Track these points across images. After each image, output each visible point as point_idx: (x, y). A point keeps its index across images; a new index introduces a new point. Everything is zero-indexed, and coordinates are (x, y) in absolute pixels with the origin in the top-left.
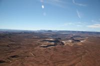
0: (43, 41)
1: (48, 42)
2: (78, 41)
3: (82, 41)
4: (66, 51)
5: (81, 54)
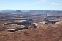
0: (11, 24)
1: (16, 25)
4: (38, 35)
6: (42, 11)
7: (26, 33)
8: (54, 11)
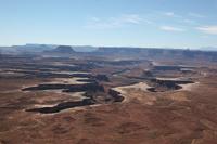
2: (173, 85)
3: (185, 87)
4: (128, 124)
5: (188, 133)
6: (138, 50)
7: (90, 119)
8: (173, 52)
